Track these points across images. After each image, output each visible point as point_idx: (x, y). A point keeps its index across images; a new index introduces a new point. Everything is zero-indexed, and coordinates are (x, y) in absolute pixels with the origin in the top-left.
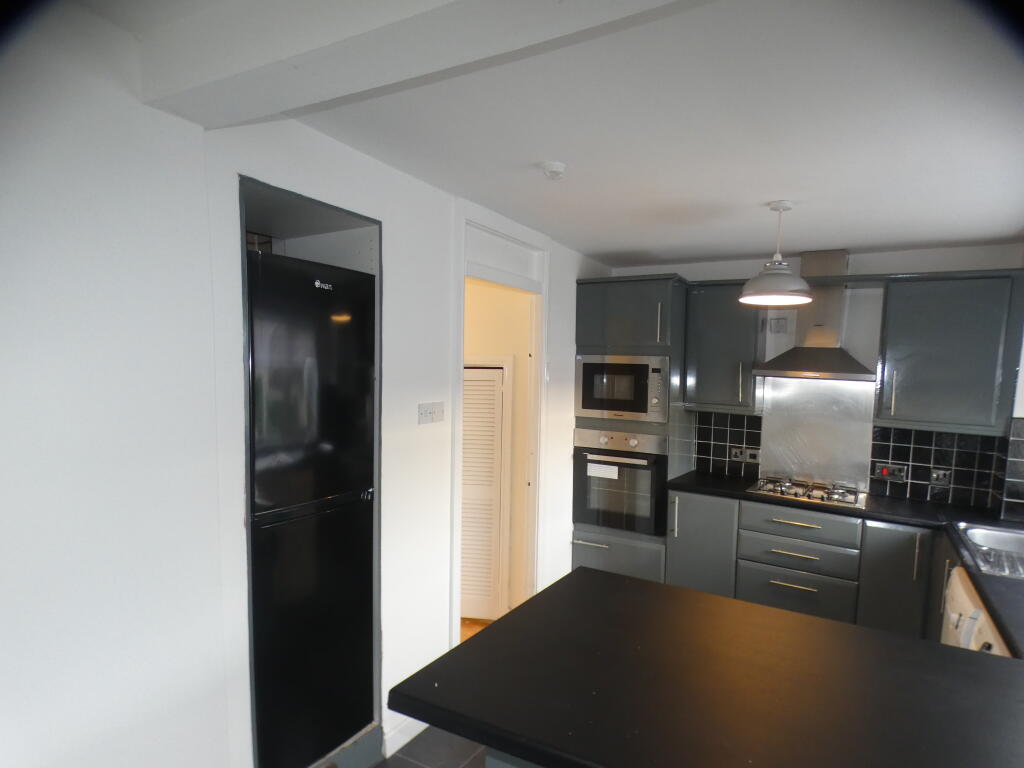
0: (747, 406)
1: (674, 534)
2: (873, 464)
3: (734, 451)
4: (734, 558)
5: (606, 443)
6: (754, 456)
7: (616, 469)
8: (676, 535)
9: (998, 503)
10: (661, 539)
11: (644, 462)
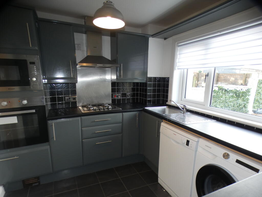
0: (74, 79)
1: (54, 139)
2: (112, 94)
3: (66, 98)
4: (81, 140)
5: (6, 105)
6: (75, 99)
7: (16, 117)
8: (55, 140)
9: (146, 100)
10: (47, 143)
11: (34, 111)
